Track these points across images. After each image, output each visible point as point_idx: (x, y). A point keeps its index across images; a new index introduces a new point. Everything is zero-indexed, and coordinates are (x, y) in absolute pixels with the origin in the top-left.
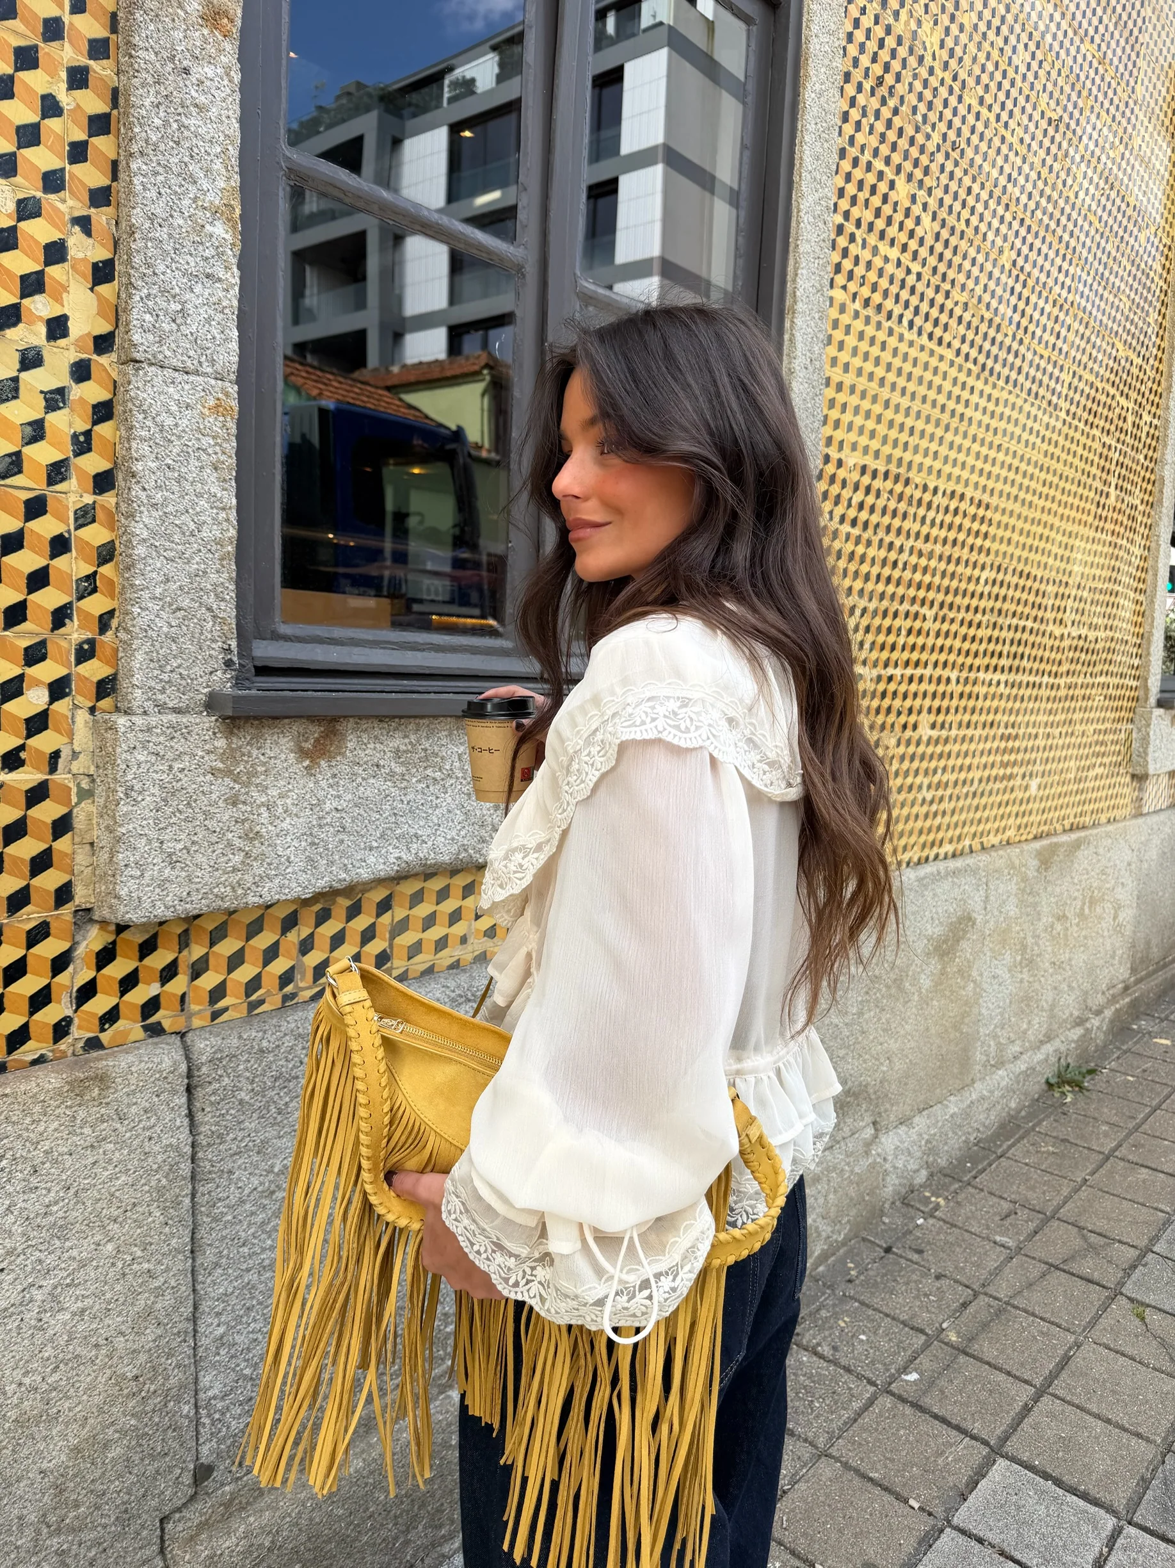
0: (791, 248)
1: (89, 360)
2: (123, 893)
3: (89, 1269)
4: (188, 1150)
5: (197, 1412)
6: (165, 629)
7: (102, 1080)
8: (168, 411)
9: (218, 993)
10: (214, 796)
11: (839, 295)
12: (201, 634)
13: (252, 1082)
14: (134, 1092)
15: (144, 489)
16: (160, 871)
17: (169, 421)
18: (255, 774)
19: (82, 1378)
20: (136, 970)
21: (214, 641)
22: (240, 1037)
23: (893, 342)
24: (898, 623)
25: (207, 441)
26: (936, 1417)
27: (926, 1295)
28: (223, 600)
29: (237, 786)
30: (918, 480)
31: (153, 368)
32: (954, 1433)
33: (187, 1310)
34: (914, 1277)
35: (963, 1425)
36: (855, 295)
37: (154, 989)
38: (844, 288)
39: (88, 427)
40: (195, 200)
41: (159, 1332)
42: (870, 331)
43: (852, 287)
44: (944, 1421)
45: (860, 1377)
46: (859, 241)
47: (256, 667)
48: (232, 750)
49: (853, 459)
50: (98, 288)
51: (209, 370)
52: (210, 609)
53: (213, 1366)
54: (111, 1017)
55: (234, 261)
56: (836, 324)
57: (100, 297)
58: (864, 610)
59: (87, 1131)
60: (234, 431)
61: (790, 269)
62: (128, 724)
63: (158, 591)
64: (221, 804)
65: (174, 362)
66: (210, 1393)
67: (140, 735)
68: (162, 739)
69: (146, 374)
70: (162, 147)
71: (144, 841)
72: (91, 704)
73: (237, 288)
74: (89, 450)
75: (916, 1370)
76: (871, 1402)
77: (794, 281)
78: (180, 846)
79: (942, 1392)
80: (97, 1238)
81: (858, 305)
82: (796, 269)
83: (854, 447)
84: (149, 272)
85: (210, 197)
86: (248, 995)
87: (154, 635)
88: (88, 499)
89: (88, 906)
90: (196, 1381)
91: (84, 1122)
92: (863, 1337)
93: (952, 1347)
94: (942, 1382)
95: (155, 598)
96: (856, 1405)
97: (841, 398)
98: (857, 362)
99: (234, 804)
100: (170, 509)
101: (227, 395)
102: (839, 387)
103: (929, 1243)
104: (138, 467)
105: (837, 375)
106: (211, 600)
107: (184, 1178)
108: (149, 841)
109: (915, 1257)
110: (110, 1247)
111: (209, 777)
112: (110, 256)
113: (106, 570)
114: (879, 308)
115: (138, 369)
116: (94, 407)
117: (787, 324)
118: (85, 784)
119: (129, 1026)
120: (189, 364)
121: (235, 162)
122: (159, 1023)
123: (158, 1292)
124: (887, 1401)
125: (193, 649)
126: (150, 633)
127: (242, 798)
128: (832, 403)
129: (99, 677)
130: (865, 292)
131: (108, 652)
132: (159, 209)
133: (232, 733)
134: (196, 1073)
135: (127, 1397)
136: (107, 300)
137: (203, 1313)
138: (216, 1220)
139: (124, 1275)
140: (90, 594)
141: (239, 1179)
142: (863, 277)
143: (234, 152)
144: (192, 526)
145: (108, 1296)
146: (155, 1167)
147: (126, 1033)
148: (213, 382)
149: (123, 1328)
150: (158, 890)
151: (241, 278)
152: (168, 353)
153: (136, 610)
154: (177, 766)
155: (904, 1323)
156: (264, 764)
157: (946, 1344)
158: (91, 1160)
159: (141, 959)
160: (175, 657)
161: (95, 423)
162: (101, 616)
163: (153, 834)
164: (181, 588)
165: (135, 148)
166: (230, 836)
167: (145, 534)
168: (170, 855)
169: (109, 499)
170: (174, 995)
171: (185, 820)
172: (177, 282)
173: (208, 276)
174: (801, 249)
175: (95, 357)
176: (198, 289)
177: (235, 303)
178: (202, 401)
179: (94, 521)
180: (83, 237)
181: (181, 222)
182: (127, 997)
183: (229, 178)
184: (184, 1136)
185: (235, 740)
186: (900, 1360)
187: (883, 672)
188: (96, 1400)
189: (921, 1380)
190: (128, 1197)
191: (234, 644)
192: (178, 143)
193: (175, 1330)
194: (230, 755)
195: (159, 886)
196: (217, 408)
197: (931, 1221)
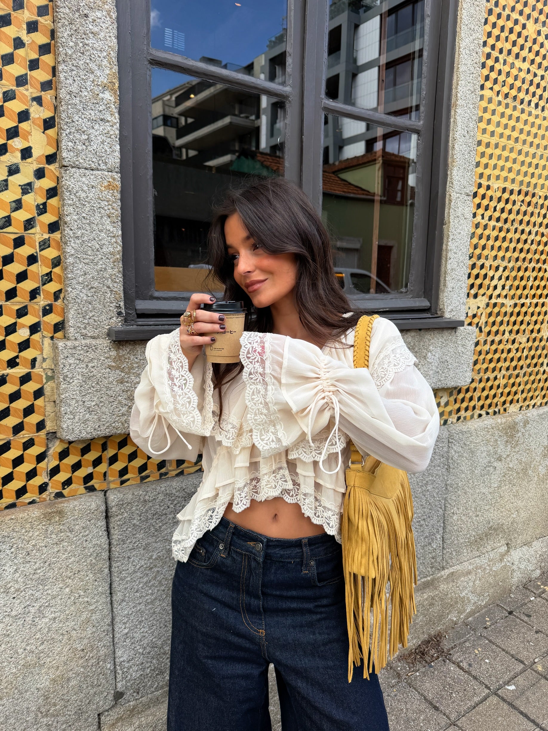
0: (455, 70)
1: (44, 168)
2: (65, 426)
3: (57, 599)
4: (106, 546)
5: (115, 668)
6: (85, 298)
7: (60, 513)
8: (82, 190)
9: (124, 472)
10: (111, 379)
11: (487, 93)
12: (105, 299)
13: (140, 516)
14: (77, 519)
15: (71, 230)
16: (84, 416)
17: (83, 195)
18: (133, 368)
19: (56, 648)
20: (80, 461)
21: (111, 303)
22: (133, 494)
23: (524, 117)
24: (527, 274)
25: (103, 204)
26: (521, 713)
27: (528, 642)
28: (115, 282)
29: (123, 374)
30: (541, 194)
31: (74, 169)
32: (531, 724)
33: (108, 621)
34: (523, 630)
35: (537, 721)
36: (498, 93)
37: (90, 470)
38: (491, 89)
39: (45, 201)
40: (93, 81)
41: (94, 630)
42: (509, 112)
43: (496, 88)
44: (526, 716)
45: (481, 683)
46: (501, 61)
47: (137, 314)
48: (120, 357)
49: (496, 185)
50: (46, 132)
51: (104, 167)
52: (109, 287)
53: (123, 646)
54: (68, 482)
55: (116, 111)
56: (485, 110)
57: (48, 136)
58: (505, 268)
59: (54, 536)
60: (119, 196)
61: (454, 81)
62: (64, 345)
63: (81, 279)
64: (114, 383)
65: (85, 165)
66: (122, 659)
67: (70, 351)
68: (82, 352)
69: (70, 173)
70: (74, 56)
71: (74, 401)
72: (51, 335)
73: (118, 125)
74: (46, 212)
75: (514, 684)
76: (485, 699)
77: (456, 88)
78: (94, 403)
79: (528, 699)
80: (61, 585)
81: (500, 98)
82: (458, 81)
83: (498, 178)
84: (70, 121)
85: (101, 79)
86: (140, 473)
87: (79, 301)
88: (46, 236)
89: (53, 431)
90: (114, 652)
91: (52, 532)
92: (487, 661)
93: (539, 673)
94: (528, 694)
95: (79, 283)
96: (476, 699)
97: (489, 151)
98: (500, 130)
99: (122, 383)
100: (86, 238)
101: (114, 179)
102: (488, 145)
103: (535, 612)
104: (68, 219)
105: (486, 138)
106: (109, 283)
107: (104, 560)
108: (77, 402)
109: (526, 619)
110: (67, 590)
111: (108, 370)
112: (53, 115)
113: (57, 270)
114: (515, 98)
115: (66, 170)
116: (47, 191)
117: (452, 113)
118: (50, 373)
119: (77, 487)
120: (93, 165)
121: (115, 60)
122: (93, 486)
123: (93, 612)
124: (494, 699)
125: (100, 307)
126: (77, 300)
127: (126, 380)
128: (483, 155)
129: (55, 322)
130: (506, 90)
131: (59, 310)
132: (74, 88)
133: (119, 348)
134: (110, 511)
135: (79, 658)
136: (51, 137)
137: (117, 622)
138: (122, 579)
139: (75, 603)
140: (49, 282)
141: (134, 561)
142: (504, 81)
143: (114, 54)
144: (98, 246)
145: (67, 612)
146: (89, 554)
147: (76, 490)
148: (106, 173)
149: (76, 627)
150: (82, 425)
151: (120, 119)
152: (81, 161)
153: (70, 289)
154: (90, 365)
155: (513, 656)
156: (137, 363)
157: (535, 671)
158: (56, 550)
159: (82, 455)
160: (91, 311)
161: (48, 198)
162: (55, 293)
163: (79, 398)
164: (93, 277)
165: (60, 59)
166: (120, 398)
167: (73, 252)
168: (89, 408)
169: (57, 235)
170: (100, 473)
171: (96, 391)
172: (84, 124)
173: (102, 120)
174: (461, 70)
175: (47, 166)
176: (97, 127)
177: (117, 132)
178: (101, 183)
179: (49, 247)
180: (38, 106)
181: (86, 94)
182: (76, 473)
183: (111, 68)
184: (104, 540)
185: (121, 351)
186: (506, 678)
187: (518, 301)
188: (63, 659)
189: (516, 690)
190: (75, 567)
191: (122, 304)
192: (83, 53)
193: (102, 630)
194: (118, 359)
195: (83, 423)
196: (109, 187)
197: (539, 599)
